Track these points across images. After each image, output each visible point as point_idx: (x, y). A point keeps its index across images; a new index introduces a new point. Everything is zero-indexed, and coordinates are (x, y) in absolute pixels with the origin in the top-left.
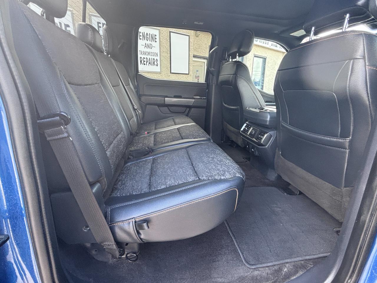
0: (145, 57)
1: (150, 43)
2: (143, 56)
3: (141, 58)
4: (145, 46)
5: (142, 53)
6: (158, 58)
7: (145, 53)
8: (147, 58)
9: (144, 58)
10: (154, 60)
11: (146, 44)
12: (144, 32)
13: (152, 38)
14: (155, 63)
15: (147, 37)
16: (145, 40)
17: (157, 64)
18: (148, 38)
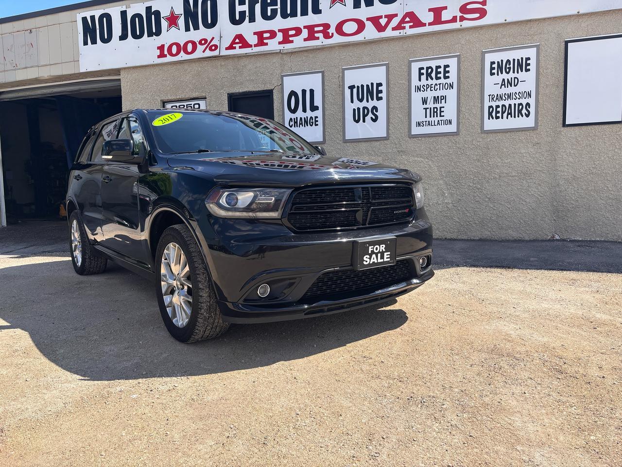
0: (500, 103)
1: (516, 75)
2: (494, 104)
3: (490, 107)
4: (502, 85)
5: (495, 99)
6: (532, 101)
7: (499, 98)
8: (503, 106)
9: (498, 107)
10: (521, 107)
11: (504, 80)
12: (502, 61)
13: (520, 65)
14: (524, 111)
15: (508, 66)
16: (502, 73)
17: (527, 113)
18: (510, 68)
